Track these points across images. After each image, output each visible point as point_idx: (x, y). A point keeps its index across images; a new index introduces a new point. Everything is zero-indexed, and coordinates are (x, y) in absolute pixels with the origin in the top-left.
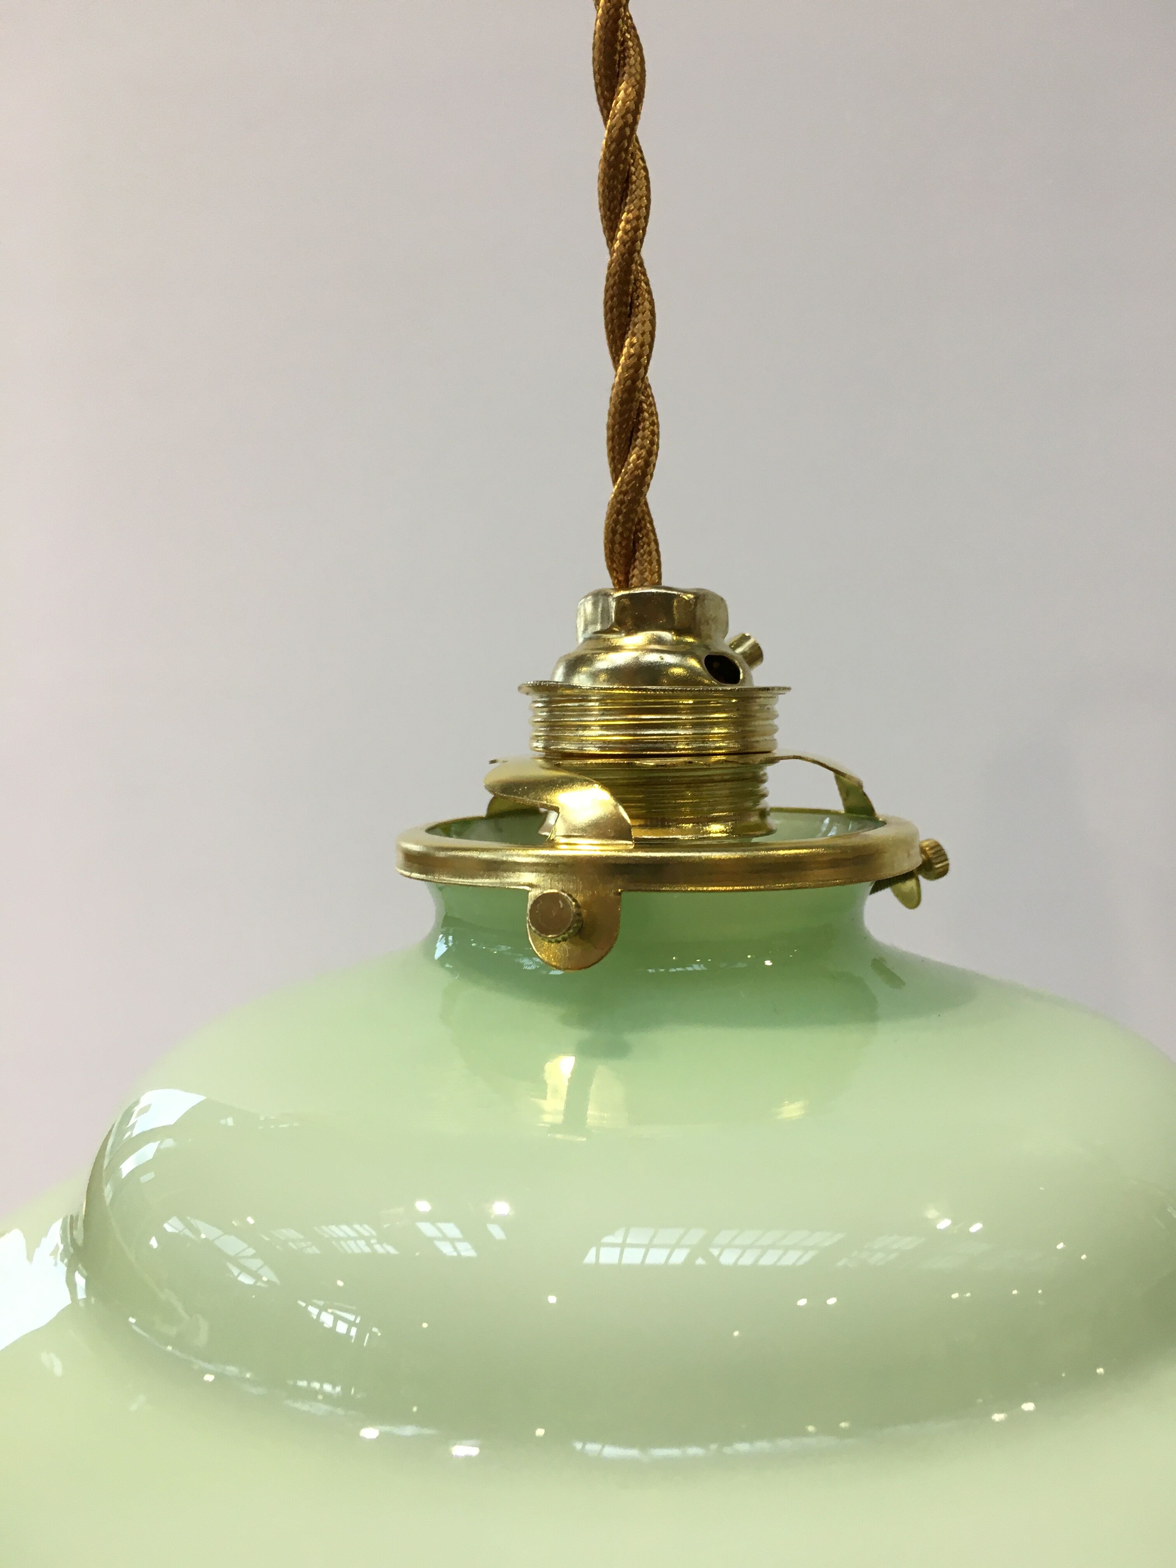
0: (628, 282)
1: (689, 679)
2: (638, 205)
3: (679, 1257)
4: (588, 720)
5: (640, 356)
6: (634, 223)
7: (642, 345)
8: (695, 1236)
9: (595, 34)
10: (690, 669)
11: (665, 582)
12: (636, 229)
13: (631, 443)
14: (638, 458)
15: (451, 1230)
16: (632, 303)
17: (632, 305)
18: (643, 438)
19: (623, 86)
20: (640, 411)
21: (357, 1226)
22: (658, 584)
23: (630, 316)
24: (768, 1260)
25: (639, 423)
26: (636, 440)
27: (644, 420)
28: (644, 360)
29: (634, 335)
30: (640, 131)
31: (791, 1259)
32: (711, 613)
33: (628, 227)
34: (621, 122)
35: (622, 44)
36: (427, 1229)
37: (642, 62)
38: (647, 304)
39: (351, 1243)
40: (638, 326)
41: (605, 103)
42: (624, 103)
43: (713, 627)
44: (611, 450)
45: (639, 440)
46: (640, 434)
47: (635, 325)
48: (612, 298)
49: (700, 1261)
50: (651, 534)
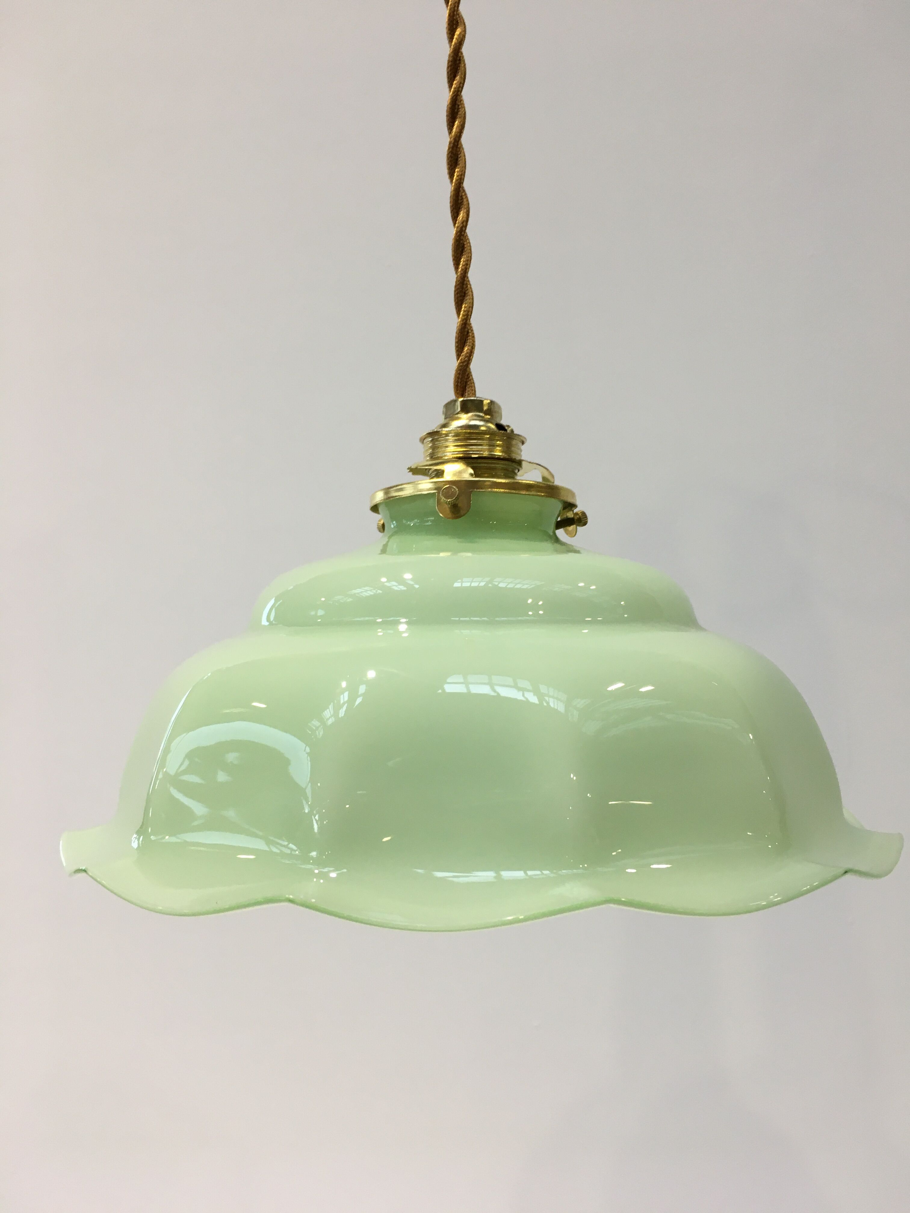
0: (464, 284)
1: (489, 432)
2: (468, 256)
3: (482, 584)
4: (448, 444)
5: (468, 312)
6: (466, 262)
7: (470, 307)
8: (487, 579)
9: (451, 193)
10: (489, 427)
11: (477, 395)
12: (467, 264)
13: (465, 345)
14: (468, 349)
15: (394, 583)
16: (465, 292)
17: (465, 293)
18: (470, 343)
19: (462, 212)
20: (468, 332)
21: (363, 588)
22: (475, 397)
23: (464, 296)
24: (518, 586)
25: (468, 337)
26: (467, 343)
27: (469, 336)
28: (470, 313)
29: (466, 304)
30: (467, 231)
31: (525, 587)
32: (496, 409)
33: (464, 263)
34: (461, 225)
35: (461, 197)
36: (387, 584)
37: (468, 204)
38: (470, 293)
39: (364, 593)
40: (468, 299)
41: (454, 218)
42: (462, 218)
43: (497, 415)
44: (457, 347)
45: (468, 343)
46: (468, 341)
47: (466, 300)
48: (457, 293)
49: (490, 585)
50: (472, 380)
